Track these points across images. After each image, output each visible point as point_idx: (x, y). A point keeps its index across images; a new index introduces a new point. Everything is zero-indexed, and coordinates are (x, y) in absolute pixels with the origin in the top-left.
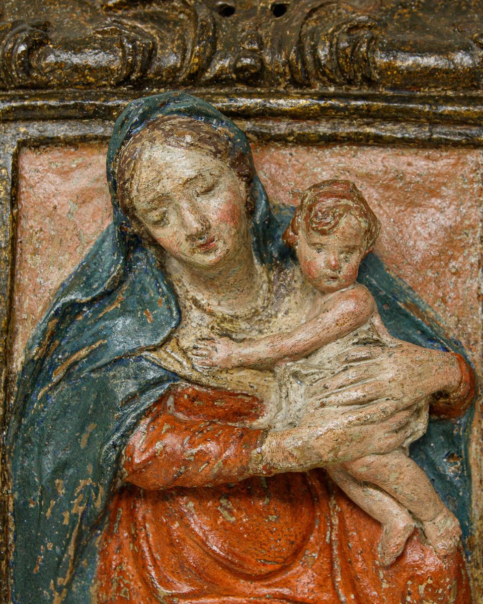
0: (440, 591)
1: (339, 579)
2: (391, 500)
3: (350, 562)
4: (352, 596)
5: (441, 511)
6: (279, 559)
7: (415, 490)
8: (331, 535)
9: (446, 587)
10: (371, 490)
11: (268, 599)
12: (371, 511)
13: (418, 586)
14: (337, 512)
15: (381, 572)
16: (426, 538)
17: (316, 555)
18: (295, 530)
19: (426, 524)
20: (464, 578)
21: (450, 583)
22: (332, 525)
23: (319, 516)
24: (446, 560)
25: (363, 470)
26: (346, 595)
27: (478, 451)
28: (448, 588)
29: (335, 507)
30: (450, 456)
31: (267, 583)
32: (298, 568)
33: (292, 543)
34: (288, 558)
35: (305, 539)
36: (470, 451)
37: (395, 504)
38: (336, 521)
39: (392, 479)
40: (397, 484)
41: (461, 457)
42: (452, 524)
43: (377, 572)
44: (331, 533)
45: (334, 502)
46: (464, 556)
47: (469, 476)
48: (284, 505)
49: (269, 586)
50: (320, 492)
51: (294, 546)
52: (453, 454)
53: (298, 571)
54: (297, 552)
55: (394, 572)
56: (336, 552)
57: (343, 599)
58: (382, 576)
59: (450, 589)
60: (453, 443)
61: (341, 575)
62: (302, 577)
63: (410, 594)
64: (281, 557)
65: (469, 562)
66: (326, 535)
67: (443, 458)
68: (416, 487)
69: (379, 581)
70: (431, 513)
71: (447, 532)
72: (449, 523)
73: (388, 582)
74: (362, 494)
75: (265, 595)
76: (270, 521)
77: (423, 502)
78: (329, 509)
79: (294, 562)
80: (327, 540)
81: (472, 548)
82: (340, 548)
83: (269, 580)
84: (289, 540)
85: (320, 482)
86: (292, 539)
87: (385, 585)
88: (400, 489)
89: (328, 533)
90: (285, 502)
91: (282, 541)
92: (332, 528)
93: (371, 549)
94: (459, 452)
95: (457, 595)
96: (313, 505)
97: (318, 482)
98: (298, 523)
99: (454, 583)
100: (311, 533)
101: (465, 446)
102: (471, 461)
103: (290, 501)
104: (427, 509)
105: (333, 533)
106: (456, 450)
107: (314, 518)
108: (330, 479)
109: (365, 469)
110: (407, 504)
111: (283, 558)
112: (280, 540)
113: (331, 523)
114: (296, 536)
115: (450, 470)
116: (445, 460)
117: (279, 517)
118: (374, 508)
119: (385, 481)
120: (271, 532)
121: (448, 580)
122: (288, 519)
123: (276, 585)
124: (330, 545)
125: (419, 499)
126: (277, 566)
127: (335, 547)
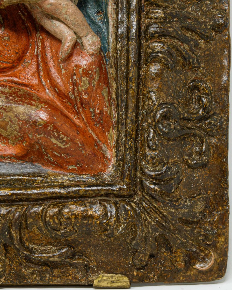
0: (90, 72)
1: (42, 74)
2: (65, 26)
3: (47, 63)
4: (48, 81)
5: (91, 33)
6: (10, 60)
7: (76, 18)
8: (37, 51)
9: (93, 70)
10: (55, 22)
11: (5, 82)
12: (55, 33)
13: (79, 69)
14: (41, 39)
15: (61, 65)
16: (83, 46)
17: (30, 61)
18: (18, 47)
19: (83, 39)
20: (104, 69)
21: (95, 68)
22: (38, 46)
23: (32, 42)
24: (93, 57)
25: (49, 6)
26: (45, 82)
27: (112, 9)
28: (94, 71)
29: (39, 37)
30: (98, 12)
31: (5, 74)
32: (20, 68)
33: (17, 53)
34: (15, 61)
35: (24, 52)
36: (108, 10)
37: (67, 28)
38: (40, 44)
39: (64, 12)
40: (66, 14)
41: (103, 12)
42: (96, 39)
43: (60, 66)
44: (37, 49)
45: (39, 35)
46: (105, 61)
47: (108, 22)
48: (12, 32)
49: (6, 76)
50: (31, 29)
51: (18, 55)
52: (99, 11)
53: (20, 69)
54: (20, 59)
55: (67, 64)
56: (40, 60)
57: (44, 83)
58: (62, 67)
59: (95, 72)
60: (99, 5)
61: (43, 71)
62: (22, 72)
63: (75, 75)
64: (11, 60)
65: (108, 65)
66: (34, 51)
67: (95, 13)
68: (76, 17)
69: (60, 70)
70: (85, 32)
71: (93, 42)
72: (94, 38)
73: (65, 70)
74: (51, 23)
75: (3, 80)
76: (5, 40)
77: (80, 26)
78: (37, 38)
79: (19, 65)
80: (35, 53)
81: (109, 57)
82: (42, 57)
83: (6, 73)
84: (15, 51)
85: (32, 24)
86: (17, 51)
87: (63, 72)
88: (68, 18)
89: (36, 49)
90: (13, 31)
91: (11, 51)
92: (38, 48)
93: (57, 55)
94: (102, 10)
95: (100, 77)
96: (28, 36)
97: (30, 24)
98: (20, 43)
99: (98, 69)
100: (28, 50)
101: (105, 7)
102: (109, 15)
103: (16, 31)
104: (83, 30)
105: (39, 50)
106: (101, 8)
107: (29, 42)
108: (37, 23)
109: (50, 6)
110: (72, 27)
111: (12, 60)
112: (10, 50)
113: (37, 44)
114: (19, 50)
115: (97, 19)
116: (96, 14)
117: (9, 38)
118: (57, 30)
119: (60, 13)
120: (6, 46)
121: (94, 67)
122: (14, 40)
123: (9, 76)
124: (37, 56)
125: (78, 23)
126: (9, 65)
127: (40, 58)
